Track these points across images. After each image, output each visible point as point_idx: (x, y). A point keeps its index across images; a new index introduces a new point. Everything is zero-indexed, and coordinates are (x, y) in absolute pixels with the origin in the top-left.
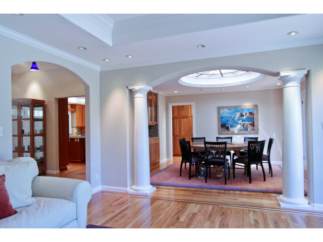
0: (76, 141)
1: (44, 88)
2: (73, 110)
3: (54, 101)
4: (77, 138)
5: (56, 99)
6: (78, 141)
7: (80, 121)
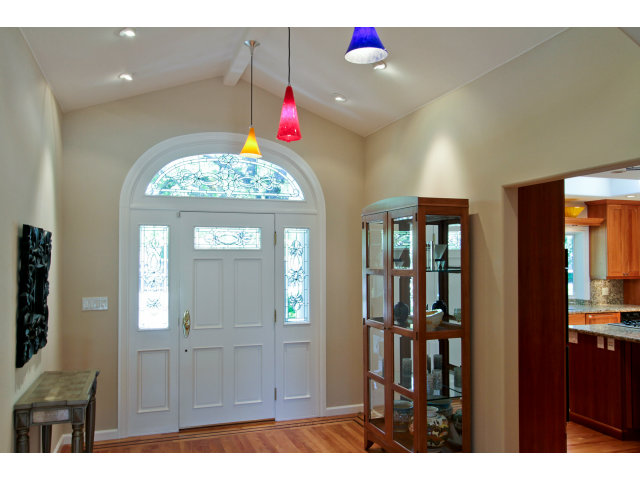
0: (601, 346)
1: (472, 158)
2: (596, 221)
3: (499, 197)
4: (606, 338)
5: (507, 189)
6: (611, 348)
7: (622, 257)
